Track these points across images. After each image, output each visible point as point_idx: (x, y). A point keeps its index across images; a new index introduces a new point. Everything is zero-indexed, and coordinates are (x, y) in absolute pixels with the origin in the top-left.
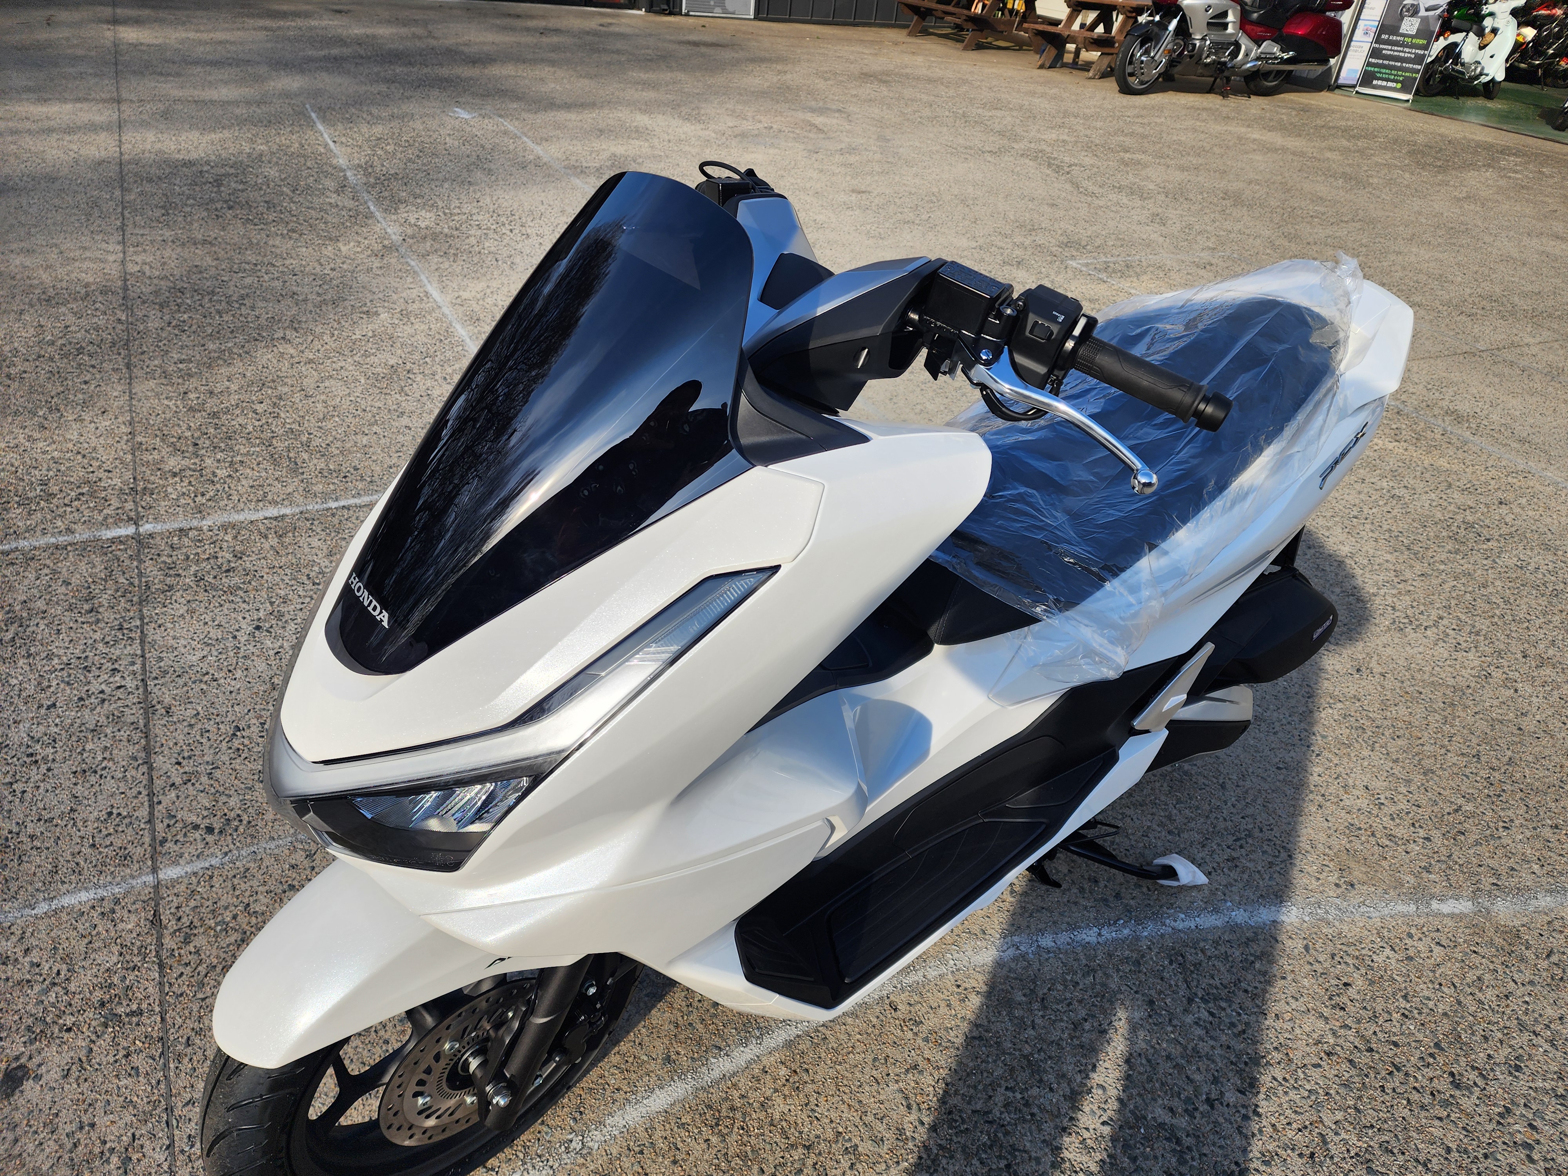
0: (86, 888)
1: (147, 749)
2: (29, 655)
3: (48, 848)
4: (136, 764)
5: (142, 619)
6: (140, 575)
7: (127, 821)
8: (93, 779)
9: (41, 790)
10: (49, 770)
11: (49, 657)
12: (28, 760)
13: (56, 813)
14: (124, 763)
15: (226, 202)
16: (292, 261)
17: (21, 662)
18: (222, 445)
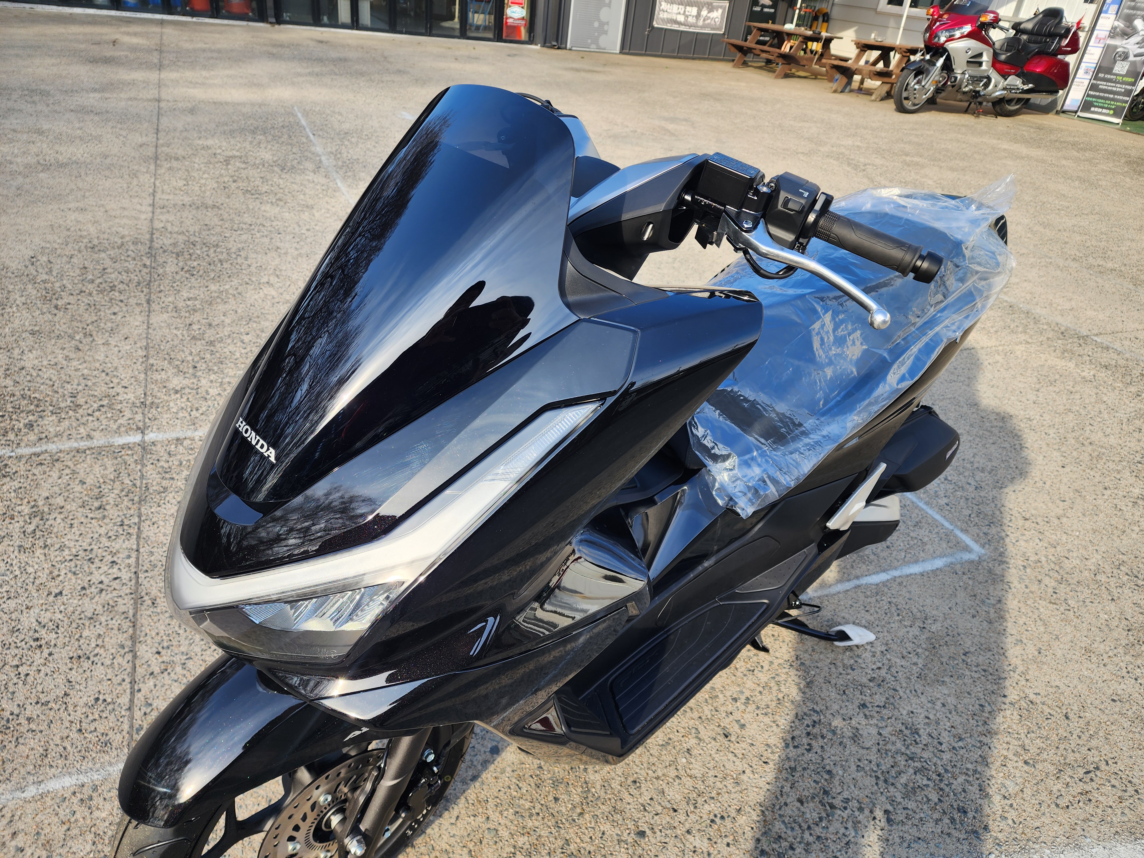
0: (69, 773)
1: (133, 638)
2: (46, 546)
3: (41, 732)
4: (123, 652)
5: (139, 517)
6: (142, 477)
7: (110, 707)
8: (86, 665)
9: (42, 674)
10: (50, 654)
11: (61, 549)
12: (34, 644)
13: (51, 697)
14: (113, 651)
15: (232, 176)
16: (278, 223)
17: (39, 552)
18: (215, 368)
